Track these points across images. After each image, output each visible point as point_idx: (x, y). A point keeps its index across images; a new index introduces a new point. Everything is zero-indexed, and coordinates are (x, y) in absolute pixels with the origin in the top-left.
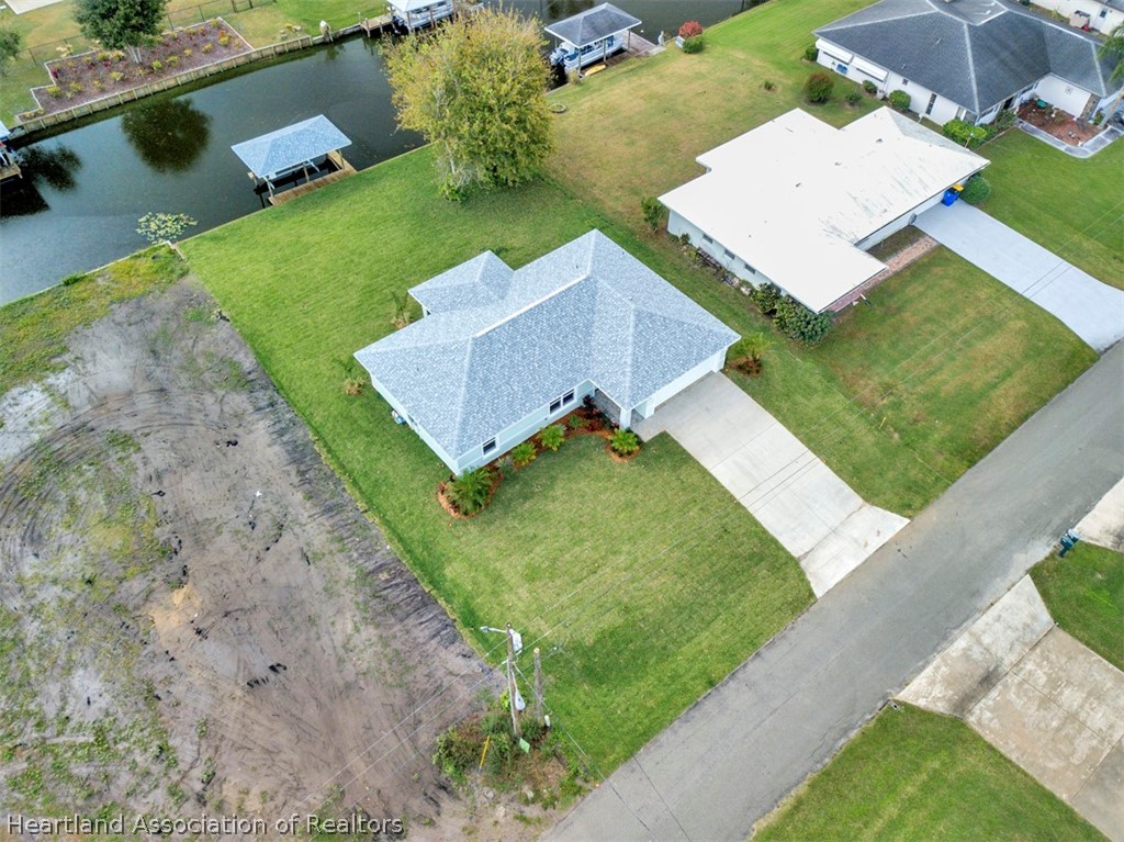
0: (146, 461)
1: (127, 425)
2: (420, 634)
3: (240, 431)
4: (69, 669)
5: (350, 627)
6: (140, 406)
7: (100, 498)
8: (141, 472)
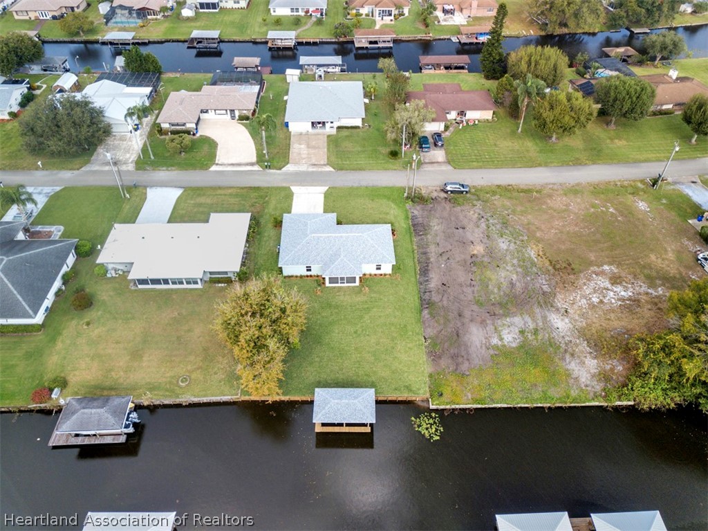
0: (473, 292)
1: (475, 308)
2: (420, 219)
3: (440, 287)
4: (507, 250)
5: (436, 227)
6: (470, 313)
7: (490, 287)
8: (476, 289)
